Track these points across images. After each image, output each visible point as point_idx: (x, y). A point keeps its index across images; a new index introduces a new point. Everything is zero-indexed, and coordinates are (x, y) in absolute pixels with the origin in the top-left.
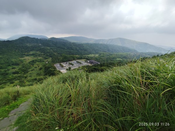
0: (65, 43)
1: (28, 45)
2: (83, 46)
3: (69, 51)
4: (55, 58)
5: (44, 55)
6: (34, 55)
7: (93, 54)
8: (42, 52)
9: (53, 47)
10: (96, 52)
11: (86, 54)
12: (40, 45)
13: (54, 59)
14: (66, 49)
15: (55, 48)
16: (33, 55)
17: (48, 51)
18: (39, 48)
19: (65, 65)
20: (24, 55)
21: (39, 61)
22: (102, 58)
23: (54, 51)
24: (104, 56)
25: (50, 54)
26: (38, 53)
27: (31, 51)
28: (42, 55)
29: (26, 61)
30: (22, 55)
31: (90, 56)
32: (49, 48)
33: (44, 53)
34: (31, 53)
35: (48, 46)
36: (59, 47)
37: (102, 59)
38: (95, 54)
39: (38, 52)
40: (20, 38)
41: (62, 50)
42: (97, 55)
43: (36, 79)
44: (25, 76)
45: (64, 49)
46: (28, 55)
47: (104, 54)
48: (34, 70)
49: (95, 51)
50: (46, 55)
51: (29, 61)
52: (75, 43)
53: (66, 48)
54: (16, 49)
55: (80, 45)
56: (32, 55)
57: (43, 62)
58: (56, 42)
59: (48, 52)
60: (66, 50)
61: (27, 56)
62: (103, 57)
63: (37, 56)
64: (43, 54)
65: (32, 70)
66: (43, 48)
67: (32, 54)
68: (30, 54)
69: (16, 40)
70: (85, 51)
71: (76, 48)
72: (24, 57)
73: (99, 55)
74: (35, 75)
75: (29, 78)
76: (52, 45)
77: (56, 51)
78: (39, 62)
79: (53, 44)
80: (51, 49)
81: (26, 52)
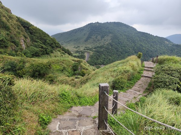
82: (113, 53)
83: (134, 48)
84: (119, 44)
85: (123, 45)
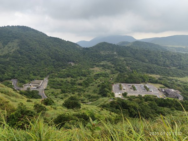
1: (102, 53)
4: (121, 75)
5: (114, 68)
6: (103, 66)
8: (113, 64)
9: (129, 56)
12: (115, 53)
15: (131, 59)
17: (120, 63)
18: (112, 58)
19: (124, 88)
20: (95, 65)
21: (104, 75)
23: (127, 65)
25: (120, 68)
26: (109, 64)
27: (103, 60)
28: (111, 67)
29: (93, 73)
30: (93, 65)
32: (123, 59)
34: (102, 63)
35: (123, 56)
39: (109, 63)
43: (89, 96)
44: (85, 89)
46: (98, 66)
48: (94, 85)
51: (96, 73)
54: (90, 58)
56: (102, 66)
57: (107, 78)
58: (136, 50)
59: (119, 65)
60: (145, 64)
61: (97, 67)
63: (106, 68)
64: (113, 66)
65: (92, 86)
66: (116, 59)
67: (102, 65)
68: (100, 65)
69: (94, 47)
71: (165, 62)
72: (94, 67)
74: (92, 90)
75: (86, 93)
77: (131, 64)
78: (104, 77)
79: (131, 52)
80: (125, 60)
82: (24, 62)
83: (49, 54)
84: (31, 51)
85: (36, 52)
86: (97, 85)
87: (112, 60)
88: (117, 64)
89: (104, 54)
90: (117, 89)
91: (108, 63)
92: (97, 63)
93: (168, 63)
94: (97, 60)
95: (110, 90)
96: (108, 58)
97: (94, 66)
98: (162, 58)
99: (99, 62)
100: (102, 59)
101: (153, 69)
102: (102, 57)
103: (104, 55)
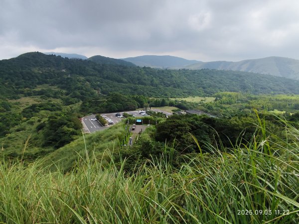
0: (125, 68)
1: (36, 70)
2: (172, 76)
3: (132, 85)
4: (89, 102)
5: (67, 94)
7: (199, 95)
8: (63, 88)
9: (92, 75)
10: (205, 92)
11: (179, 95)
12: (64, 70)
13: (88, 104)
14: (126, 83)
15: (97, 79)
16: (41, 93)
17: (79, 85)
18: (59, 79)
19: (110, 121)
20: (22, 92)
21: (50, 107)
22: (224, 106)
23: (95, 87)
24: (230, 103)
25: (82, 94)
26: (55, 89)
27: (39, 84)
28: (62, 94)
29: (18, 108)
30: (17, 93)
31: (189, 100)
32: (82, 78)
33: (68, 89)
34: (39, 89)
35: (81, 74)
36: (107, 78)
37: (225, 108)
38: (204, 96)
39: (56, 87)
40: (21, 55)
41: (116, 83)
42: (210, 100)
45: (120, 81)
46: (29, 95)
47: (230, 96)
49: (204, 88)
50: (71, 94)
52: (149, 68)
53: (125, 80)
54: (7, 79)
55: (163, 71)
56: (38, 95)
58: (103, 65)
59: (79, 89)
60: (124, 84)
61: (25, 96)
62: (228, 103)
63: (49, 96)
64: (64, 91)
65: (18, 130)
66: (68, 79)
67: (38, 92)
68: (35, 92)
69: (12, 59)
70: (175, 87)
71: (152, 81)
72: (19, 98)
73: (216, 100)
76: (91, 73)
77: (99, 86)
79: (94, 69)
80: (88, 80)
81: (25, 87)
86: (34, 127)
87: (61, 82)
88: (73, 87)
89: (41, 72)
90: (92, 126)
91: (53, 87)
92: (27, 89)
93: (156, 81)
94: (24, 83)
95: (76, 129)
96: (51, 78)
97: (20, 95)
98: (146, 76)
99: (30, 88)
100: (38, 81)
101: (142, 90)
102: (37, 77)
103: (39, 73)
